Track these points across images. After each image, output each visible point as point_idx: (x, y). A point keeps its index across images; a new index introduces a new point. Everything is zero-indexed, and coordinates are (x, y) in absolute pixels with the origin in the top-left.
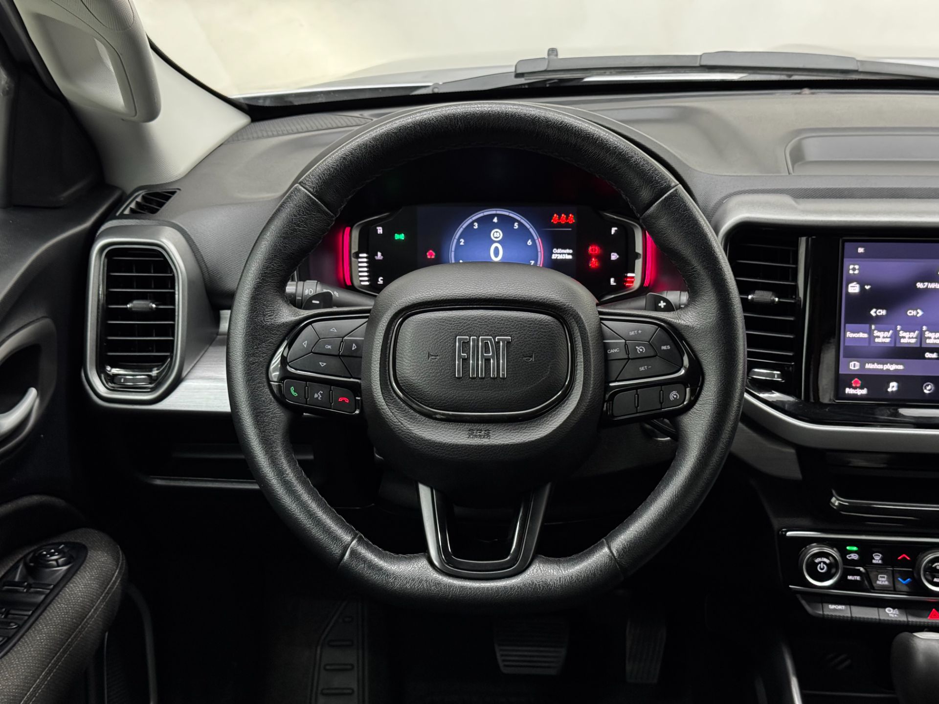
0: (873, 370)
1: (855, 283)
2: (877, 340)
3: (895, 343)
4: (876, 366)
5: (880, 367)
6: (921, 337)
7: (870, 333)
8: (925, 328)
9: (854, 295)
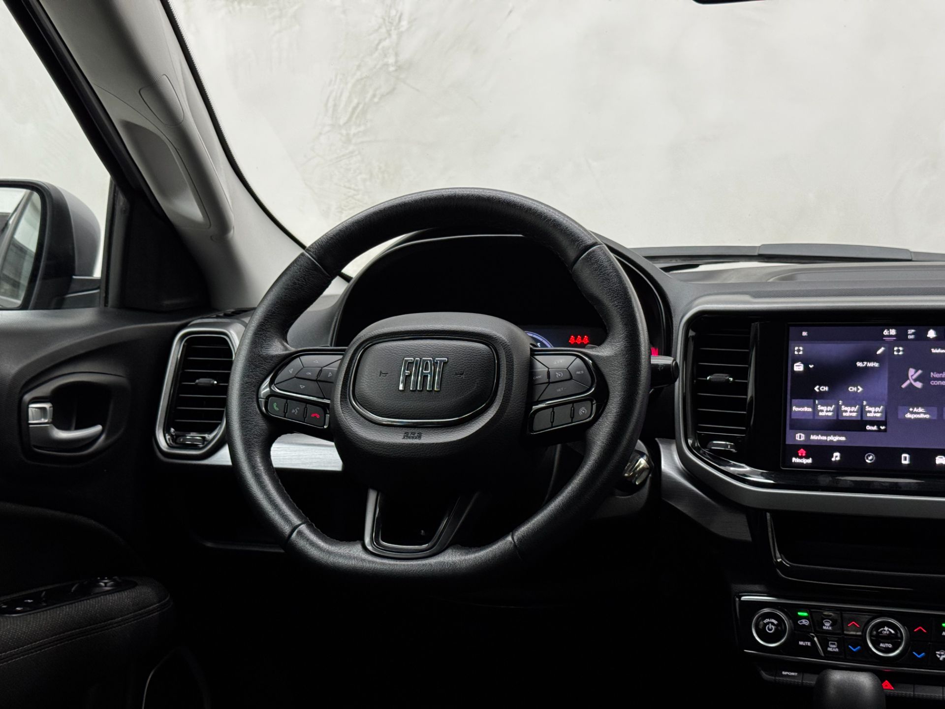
0: (817, 440)
1: (800, 363)
2: (820, 414)
3: (838, 416)
4: (820, 437)
5: (824, 438)
6: (862, 411)
7: (814, 407)
8: (865, 403)
9: (798, 374)
